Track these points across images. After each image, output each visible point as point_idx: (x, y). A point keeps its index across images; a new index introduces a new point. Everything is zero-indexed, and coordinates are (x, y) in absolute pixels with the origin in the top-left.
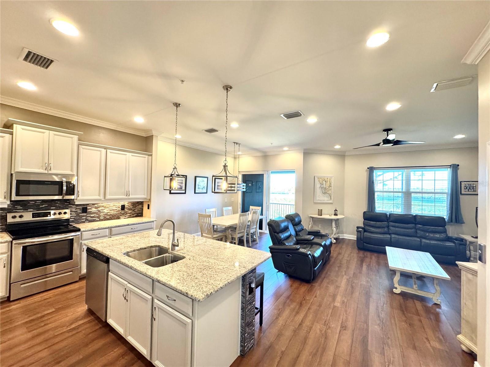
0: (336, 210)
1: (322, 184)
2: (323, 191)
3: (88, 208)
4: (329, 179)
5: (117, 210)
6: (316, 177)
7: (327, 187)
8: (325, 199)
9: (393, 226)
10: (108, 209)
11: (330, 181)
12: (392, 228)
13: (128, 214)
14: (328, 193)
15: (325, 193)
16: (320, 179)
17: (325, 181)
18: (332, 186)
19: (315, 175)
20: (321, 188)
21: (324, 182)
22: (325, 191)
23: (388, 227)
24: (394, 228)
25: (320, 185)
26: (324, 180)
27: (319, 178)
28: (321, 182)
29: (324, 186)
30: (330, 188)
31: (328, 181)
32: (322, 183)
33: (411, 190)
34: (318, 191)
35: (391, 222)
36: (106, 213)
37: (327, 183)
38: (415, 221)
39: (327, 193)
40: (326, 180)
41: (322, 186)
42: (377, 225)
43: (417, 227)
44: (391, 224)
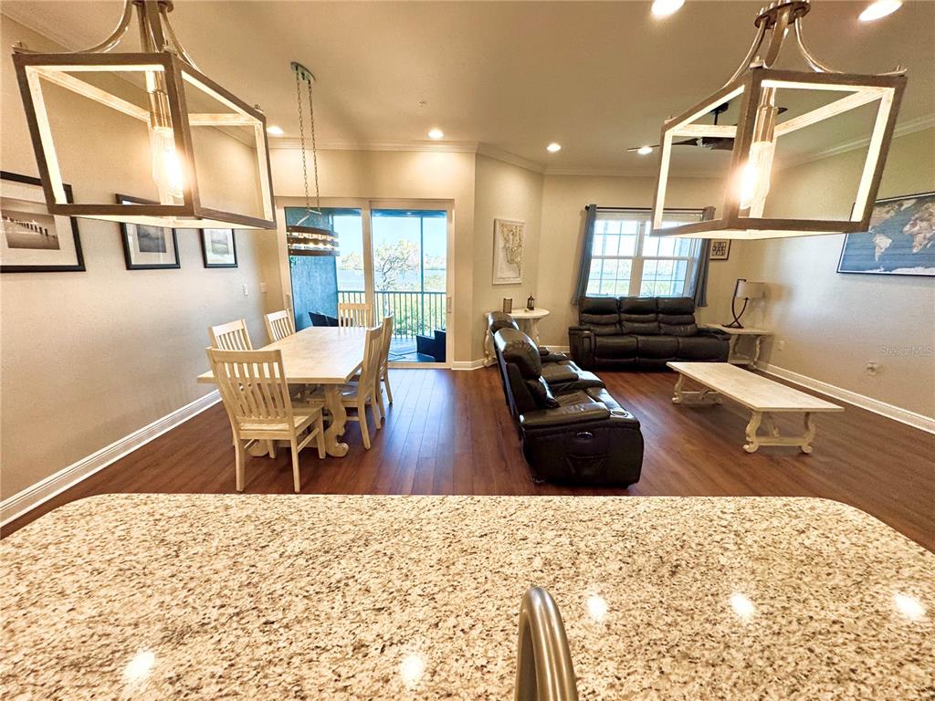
0: (531, 299)
1: (507, 241)
2: (509, 256)
4: (518, 229)
6: (498, 225)
7: (515, 248)
8: (511, 274)
9: (627, 321)
12: (625, 323)
14: (515, 263)
15: (511, 262)
16: (505, 229)
17: (512, 233)
18: (523, 245)
19: (495, 217)
20: (505, 250)
21: (511, 237)
22: (511, 258)
23: (620, 322)
24: (630, 324)
25: (504, 242)
26: (510, 232)
27: (502, 225)
28: (506, 233)
29: (511, 246)
30: (518, 250)
31: (518, 233)
32: (507, 239)
33: (644, 254)
34: (501, 257)
35: (624, 312)
37: (515, 239)
38: (657, 307)
39: (513, 260)
40: (514, 230)
42: (603, 321)
43: (659, 319)
44: (625, 316)
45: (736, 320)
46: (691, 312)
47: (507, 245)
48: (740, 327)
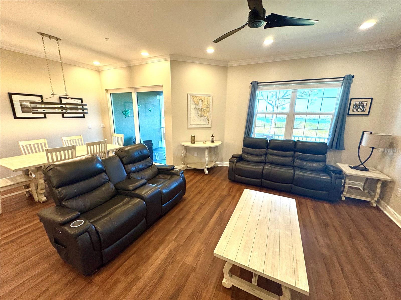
0: (213, 136)
2: (199, 113)
4: (207, 98)
6: (189, 96)
7: (204, 109)
8: (201, 123)
9: (271, 154)
11: (207, 101)
12: (269, 156)
14: (205, 116)
15: (201, 116)
16: (195, 99)
17: (201, 100)
18: (210, 107)
19: (187, 93)
20: (196, 110)
21: (200, 102)
22: (201, 114)
23: (266, 155)
24: (272, 157)
25: (195, 105)
26: (199, 100)
27: (193, 97)
28: (196, 102)
29: (201, 107)
30: (207, 110)
31: (206, 100)
32: (197, 104)
33: (296, 111)
34: (193, 114)
35: (270, 149)
37: (204, 104)
38: (295, 147)
39: (203, 115)
40: (203, 99)
41: (197, 106)
42: (255, 153)
43: (296, 155)
44: (270, 151)
45: (362, 164)
46: (324, 154)
47: (197, 107)
48: (366, 170)
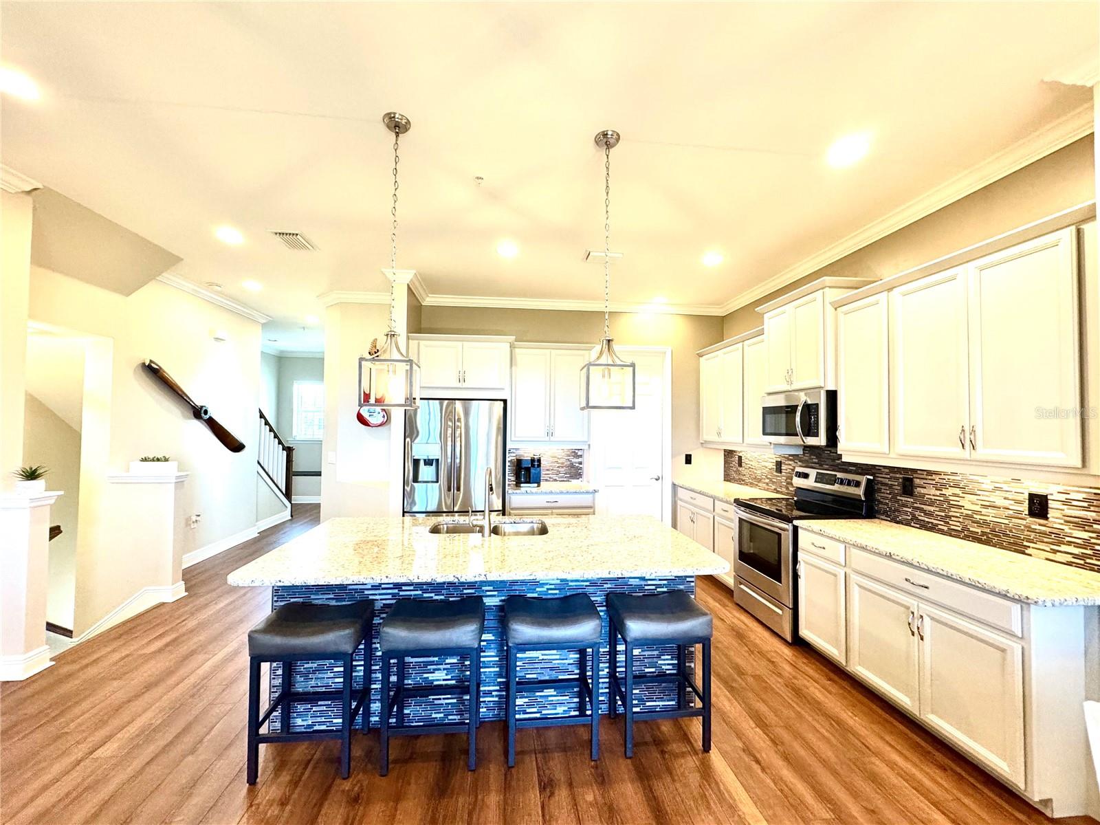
3: (917, 481)
5: (1011, 512)
10: (973, 498)
13: (1069, 543)
36: (970, 513)
